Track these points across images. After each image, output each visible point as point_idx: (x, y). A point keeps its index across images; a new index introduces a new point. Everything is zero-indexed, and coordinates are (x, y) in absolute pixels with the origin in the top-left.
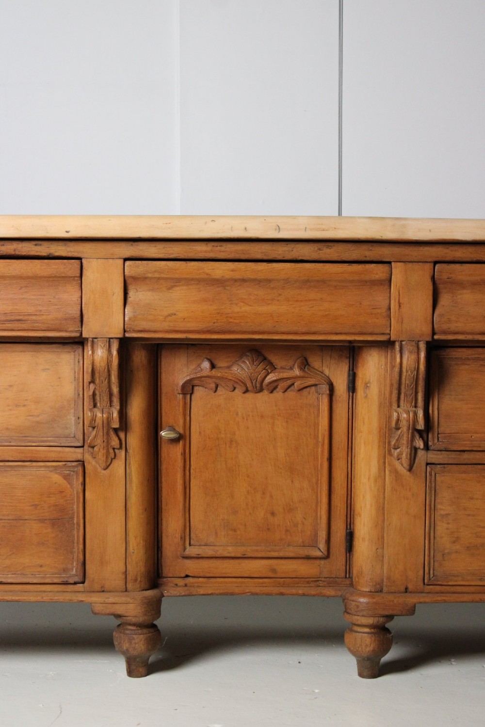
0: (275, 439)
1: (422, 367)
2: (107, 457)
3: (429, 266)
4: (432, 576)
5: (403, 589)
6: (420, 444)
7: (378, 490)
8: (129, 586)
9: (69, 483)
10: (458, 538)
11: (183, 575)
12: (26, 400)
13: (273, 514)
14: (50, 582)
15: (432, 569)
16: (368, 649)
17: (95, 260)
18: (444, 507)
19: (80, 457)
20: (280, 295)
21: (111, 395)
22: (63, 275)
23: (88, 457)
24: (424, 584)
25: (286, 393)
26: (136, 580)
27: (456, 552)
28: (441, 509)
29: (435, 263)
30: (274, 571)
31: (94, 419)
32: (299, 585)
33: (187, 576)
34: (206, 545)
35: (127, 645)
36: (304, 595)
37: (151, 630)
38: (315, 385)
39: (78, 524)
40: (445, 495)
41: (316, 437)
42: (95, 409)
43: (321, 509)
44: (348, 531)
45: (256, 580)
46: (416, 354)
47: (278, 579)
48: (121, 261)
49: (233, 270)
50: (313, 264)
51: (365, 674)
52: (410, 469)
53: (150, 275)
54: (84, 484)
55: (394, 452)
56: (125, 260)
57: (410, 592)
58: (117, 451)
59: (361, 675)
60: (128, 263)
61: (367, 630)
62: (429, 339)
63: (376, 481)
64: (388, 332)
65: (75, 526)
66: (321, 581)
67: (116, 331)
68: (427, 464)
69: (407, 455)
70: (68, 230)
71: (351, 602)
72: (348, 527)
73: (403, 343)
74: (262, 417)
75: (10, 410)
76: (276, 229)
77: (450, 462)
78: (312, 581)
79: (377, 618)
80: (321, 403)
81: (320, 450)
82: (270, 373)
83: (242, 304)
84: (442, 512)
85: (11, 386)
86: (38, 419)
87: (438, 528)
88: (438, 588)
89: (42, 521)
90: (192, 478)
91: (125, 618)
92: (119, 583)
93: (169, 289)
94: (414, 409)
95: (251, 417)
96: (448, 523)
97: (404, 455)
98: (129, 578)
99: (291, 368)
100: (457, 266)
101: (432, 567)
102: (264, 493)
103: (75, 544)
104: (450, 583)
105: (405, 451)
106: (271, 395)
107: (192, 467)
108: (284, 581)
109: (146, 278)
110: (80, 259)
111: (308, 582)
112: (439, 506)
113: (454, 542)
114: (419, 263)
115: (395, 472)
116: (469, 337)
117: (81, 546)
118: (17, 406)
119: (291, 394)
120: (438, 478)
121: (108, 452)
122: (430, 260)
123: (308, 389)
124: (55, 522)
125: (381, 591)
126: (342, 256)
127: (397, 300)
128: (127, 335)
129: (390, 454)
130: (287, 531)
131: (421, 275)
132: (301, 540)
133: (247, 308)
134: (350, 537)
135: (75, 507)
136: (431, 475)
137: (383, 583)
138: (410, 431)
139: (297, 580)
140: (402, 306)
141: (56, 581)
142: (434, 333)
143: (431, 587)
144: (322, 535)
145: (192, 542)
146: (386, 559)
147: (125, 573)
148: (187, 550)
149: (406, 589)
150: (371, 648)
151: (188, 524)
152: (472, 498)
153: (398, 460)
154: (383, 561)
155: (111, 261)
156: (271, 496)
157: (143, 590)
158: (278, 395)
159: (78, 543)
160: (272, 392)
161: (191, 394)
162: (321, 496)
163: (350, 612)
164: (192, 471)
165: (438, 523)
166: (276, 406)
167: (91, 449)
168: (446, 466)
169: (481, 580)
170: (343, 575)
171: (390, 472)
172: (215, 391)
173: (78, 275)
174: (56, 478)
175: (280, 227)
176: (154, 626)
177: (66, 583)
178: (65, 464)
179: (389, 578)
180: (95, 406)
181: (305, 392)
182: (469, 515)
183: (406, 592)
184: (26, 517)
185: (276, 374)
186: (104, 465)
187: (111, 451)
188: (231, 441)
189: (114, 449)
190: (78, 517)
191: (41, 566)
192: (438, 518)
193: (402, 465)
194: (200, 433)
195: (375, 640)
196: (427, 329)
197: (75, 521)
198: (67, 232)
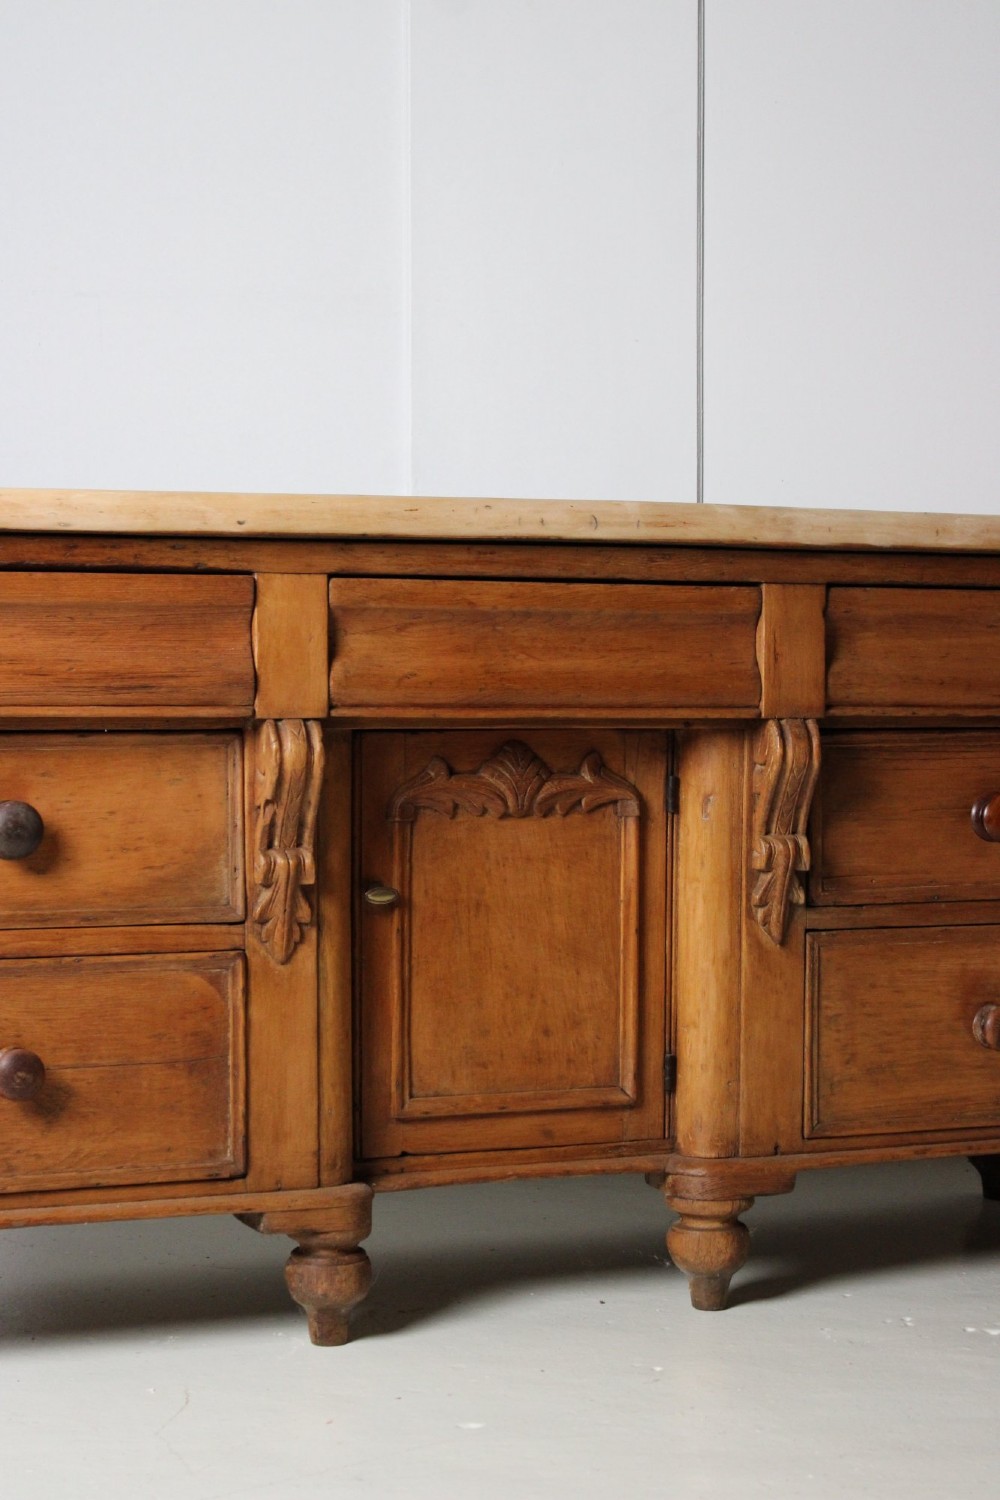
0: (549, 899)
1: (816, 763)
2: (289, 941)
3: (820, 591)
4: (816, 1122)
5: (771, 1149)
6: (800, 897)
7: (730, 978)
8: (325, 1176)
9: (219, 991)
10: (854, 1055)
11: (397, 1152)
12: (140, 839)
13: (546, 1032)
14: (188, 1178)
15: (815, 1111)
16: (722, 1257)
17: (279, 576)
18: (833, 1006)
19: (237, 940)
20: (583, 640)
21: (301, 825)
22: (224, 603)
23: (251, 940)
24: (803, 1138)
25: (568, 819)
26: (334, 1165)
27: (851, 1080)
28: (827, 1007)
29: (829, 586)
30: (548, 1134)
31: (270, 869)
32: (590, 1157)
33: (404, 1154)
34: (437, 1095)
35: (325, 1285)
36: (603, 1172)
37: (355, 1257)
38: (615, 802)
39: (235, 1066)
40: (833, 982)
41: (615, 894)
42: (272, 852)
43: (625, 1018)
44: (668, 1055)
45: (520, 1152)
46: (806, 740)
47: (556, 1149)
48: (324, 578)
49: (511, 596)
50: (641, 586)
51: (705, 1304)
52: (784, 941)
53: (373, 605)
54: (246, 991)
55: (757, 912)
56: (331, 576)
57: (783, 1154)
58: (305, 928)
59: (697, 1305)
60: (334, 580)
61: (716, 1225)
62: (820, 715)
63: (725, 963)
64: (756, 702)
65: (231, 1070)
66: (625, 1146)
67: (316, 706)
68: (807, 931)
69: (779, 915)
70: (241, 520)
71: (690, 1178)
72: (667, 1048)
73: (783, 722)
74: (528, 859)
75: (112, 858)
76: (591, 523)
77: (841, 927)
78: (611, 1148)
79: (738, 1202)
80: (623, 833)
81: (622, 915)
82: (547, 781)
83: (522, 656)
84: (830, 1013)
85: (112, 813)
86: (160, 873)
87: (823, 1040)
88: (824, 1143)
89: (171, 1064)
90: (414, 974)
91: (322, 1236)
92: (307, 1172)
93: (400, 629)
94: (792, 836)
95: (511, 861)
96: (838, 1031)
97: (774, 916)
98: (324, 1162)
99: (576, 772)
100: (857, 592)
101: (816, 1107)
102: (532, 996)
103: (231, 1106)
104: (844, 1134)
105: (776, 909)
106: (544, 821)
107: (414, 955)
108: (565, 1151)
109: (365, 609)
110: (250, 573)
111: (604, 1151)
112: (824, 1003)
113: (847, 1062)
114: (806, 586)
115: (757, 945)
116: (878, 712)
117: (241, 1108)
118: (124, 849)
119: (576, 818)
120: (824, 955)
121: (290, 931)
122: (820, 580)
123: (603, 809)
124: (193, 1067)
125: (736, 1155)
126: (686, 573)
127: (772, 650)
128: (334, 713)
129: (750, 916)
130: (569, 1061)
131: (807, 605)
132: (592, 1076)
133: (531, 664)
134: (672, 1065)
135: (230, 1035)
136: (812, 949)
137: (738, 1140)
138: (788, 874)
139: (586, 1147)
140: (780, 659)
141: (198, 1175)
142: (828, 706)
143: (814, 1142)
144: (629, 1064)
145: (415, 1092)
146: (743, 1100)
147: (318, 1153)
148: (406, 1106)
149: (776, 1148)
150: (728, 1256)
151: (407, 1058)
152: (873, 986)
153: (764, 925)
154: (738, 1103)
155: (306, 577)
156: (544, 1001)
157: (346, 1183)
158: (555, 820)
159: (235, 1102)
160: (545, 816)
161: (412, 823)
162: (624, 998)
163: (688, 1195)
164: (414, 962)
165: (824, 1031)
166: (551, 839)
167: (257, 927)
168: (834, 932)
169: (888, 1123)
170: (659, 1133)
171: (750, 946)
172: (453, 816)
173: (250, 603)
174: (196, 981)
175: (598, 519)
176: (360, 1251)
177: (214, 1180)
178: (214, 956)
179: (749, 1131)
180: (270, 846)
181: (597, 815)
182: (870, 1015)
183: (776, 1154)
184: (143, 1059)
185: (556, 783)
186: (280, 954)
187: (296, 928)
188: (478, 905)
189: (300, 925)
190: (235, 1052)
191: (169, 1150)
192: (823, 1022)
193: (770, 933)
194: (426, 892)
195: (733, 1240)
196: (816, 698)
197: (230, 1063)
198: (240, 523)
